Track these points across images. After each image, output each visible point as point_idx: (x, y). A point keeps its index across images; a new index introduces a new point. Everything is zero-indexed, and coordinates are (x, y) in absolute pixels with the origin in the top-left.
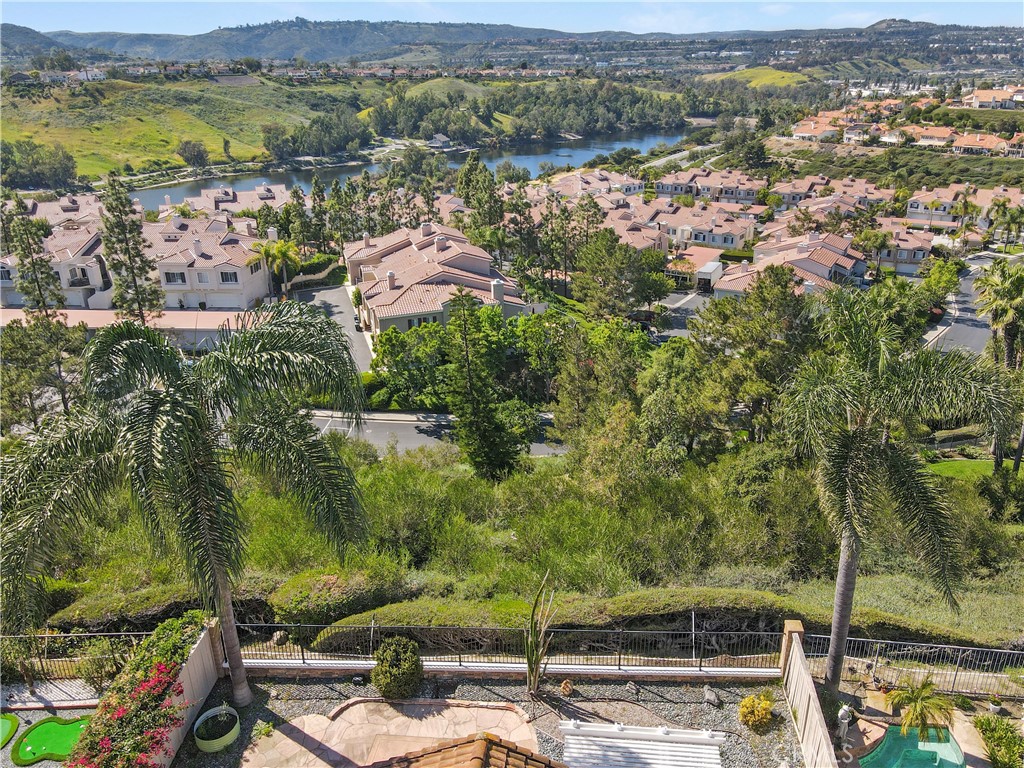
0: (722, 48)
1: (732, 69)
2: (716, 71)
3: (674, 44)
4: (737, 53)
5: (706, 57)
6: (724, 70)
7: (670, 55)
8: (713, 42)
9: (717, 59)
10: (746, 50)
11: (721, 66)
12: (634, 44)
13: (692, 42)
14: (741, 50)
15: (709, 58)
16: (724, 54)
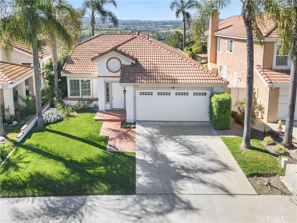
0: (166, 24)
1: (169, 29)
2: (164, 30)
3: (152, 23)
4: (170, 26)
5: (161, 26)
6: (166, 30)
7: (151, 26)
8: (163, 23)
9: (165, 27)
10: (172, 25)
11: (166, 29)
12: (141, 23)
13: (157, 23)
14: (171, 25)
15: (162, 27)
16: (166, 26)
